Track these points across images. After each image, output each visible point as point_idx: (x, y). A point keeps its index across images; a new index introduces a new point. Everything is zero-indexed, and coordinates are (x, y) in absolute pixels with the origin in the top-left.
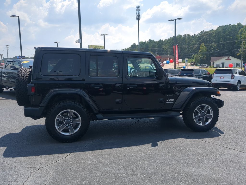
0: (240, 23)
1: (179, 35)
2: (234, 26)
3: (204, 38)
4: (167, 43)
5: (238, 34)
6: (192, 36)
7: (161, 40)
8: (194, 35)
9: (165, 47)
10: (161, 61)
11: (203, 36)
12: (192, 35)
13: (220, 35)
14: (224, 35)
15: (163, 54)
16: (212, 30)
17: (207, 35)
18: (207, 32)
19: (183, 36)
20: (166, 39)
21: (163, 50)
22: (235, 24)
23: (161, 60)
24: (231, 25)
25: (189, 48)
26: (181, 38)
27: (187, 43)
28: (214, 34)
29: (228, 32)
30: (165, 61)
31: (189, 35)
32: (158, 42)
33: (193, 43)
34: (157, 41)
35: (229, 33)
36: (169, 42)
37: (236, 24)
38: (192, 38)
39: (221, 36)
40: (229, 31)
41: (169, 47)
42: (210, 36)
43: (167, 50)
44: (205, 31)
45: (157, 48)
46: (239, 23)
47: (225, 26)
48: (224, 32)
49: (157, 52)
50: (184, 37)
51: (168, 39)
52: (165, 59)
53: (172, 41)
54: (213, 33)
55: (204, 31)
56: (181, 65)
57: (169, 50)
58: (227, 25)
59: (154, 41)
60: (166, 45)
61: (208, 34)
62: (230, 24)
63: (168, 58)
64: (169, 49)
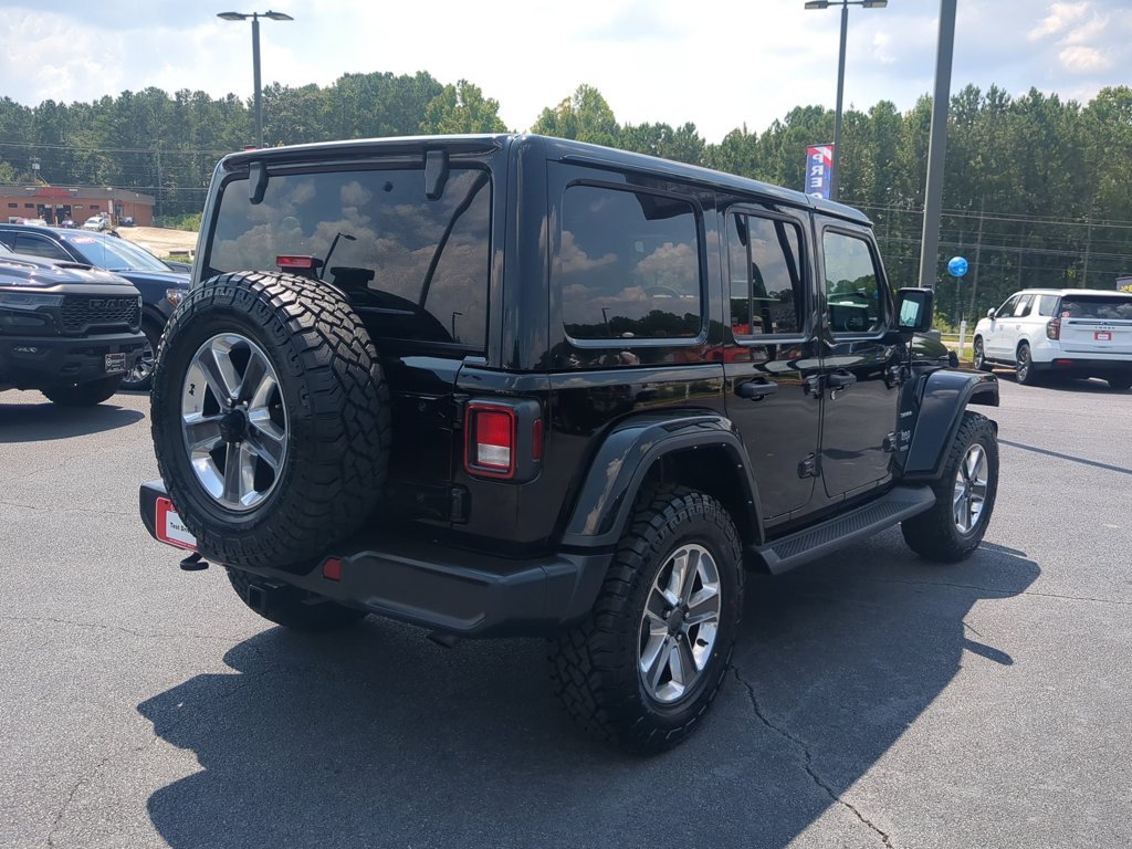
0: (426, 73)
1: (152, 89)
2: (404, 80)
3: (283, 120)
4: (94, 123)
5: (422, 119)
6: (220, 104)
7: (57, 104)
8: (226, 99)
9: (80, 143)
10: (69, 215)
11: (278, 109)
12: (218, 100)
13: (353, 116)
14: (370, 116)
15: (71, 181)
16: (313, 87)
17: (295, 106)
18: (295, 94)
19: (174, 99)
20: (80, 101)
21: (70, 159)
22: (409, 75)
23: (67, 208)
24: (391, 74)
25: (208, 158)
26: (166, 107)
27: (194, 136)
28: (326, 108)
29: (384, 103)
30: (97, 219)
31: (202, 97)
32: (35, 110)
33: (224, 136)
34: (32, 107)
35: (388, 109)
36: (102, 117)
37: (414, 75)
38: (220, 111)
39: (356, 122)
40: (388, 103)
41: (100, 146)
42: (306, 114)
43: (91, 157)
44: (283, 85)
45: (32, 145)
46: (422, 71)
47: (369, 77)
48: (366, 104)
49: (37, 167)
50: (178, 103)
51: (91, 104)
52: (92, 207)
53: (119, 116)
54: (322, 103)
55: (277, 84)
56: (181, 241)
57: (103, 158)
58: (377, 76)
59: (13, 105)
60: (86, 132)
61: (300, 102)
62: (389, 71)
63: (110, 203)
64: (103, 154)
